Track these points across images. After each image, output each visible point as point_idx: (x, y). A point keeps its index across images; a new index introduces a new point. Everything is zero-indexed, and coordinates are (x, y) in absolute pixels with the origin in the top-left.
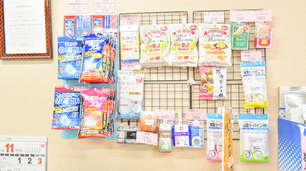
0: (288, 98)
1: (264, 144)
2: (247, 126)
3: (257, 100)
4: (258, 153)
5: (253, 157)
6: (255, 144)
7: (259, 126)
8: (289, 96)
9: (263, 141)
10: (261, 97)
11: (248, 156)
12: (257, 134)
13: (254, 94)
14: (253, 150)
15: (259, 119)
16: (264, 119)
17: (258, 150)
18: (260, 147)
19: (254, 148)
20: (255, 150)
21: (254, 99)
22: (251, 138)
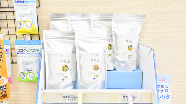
0: (53, 25)
1: (35, 67)
2: (21, 51)
3: (25, 26)
4: (31, 74)
5: (27, 77)
6: (28, 67)
7: (32, 50)
8: (53, 22)
9: (35, 64)
10: (29, 24)
11: (23, 77)
12: (29, 58)
13: (22, 21)
14: (26, 72)
15: (33, 45)
16: (38, 44)
17: (31, 72)
18: (33, 70)
19: (27, 70)
20: (28, 72)
21: (23, 26)
22: (24, 62)
